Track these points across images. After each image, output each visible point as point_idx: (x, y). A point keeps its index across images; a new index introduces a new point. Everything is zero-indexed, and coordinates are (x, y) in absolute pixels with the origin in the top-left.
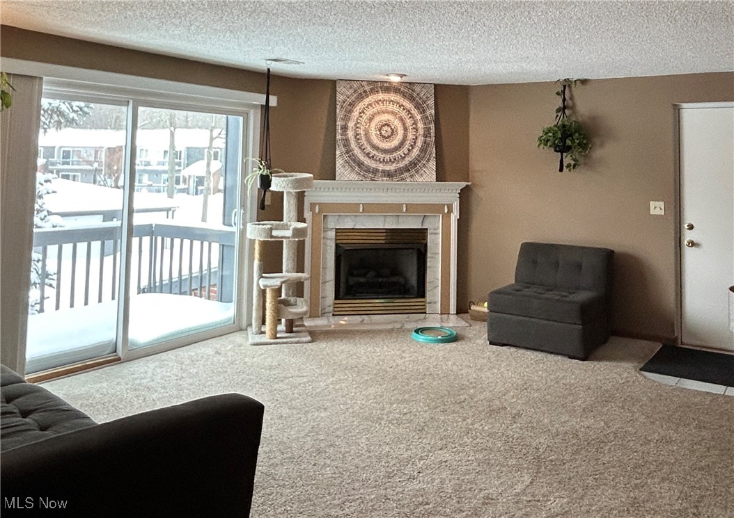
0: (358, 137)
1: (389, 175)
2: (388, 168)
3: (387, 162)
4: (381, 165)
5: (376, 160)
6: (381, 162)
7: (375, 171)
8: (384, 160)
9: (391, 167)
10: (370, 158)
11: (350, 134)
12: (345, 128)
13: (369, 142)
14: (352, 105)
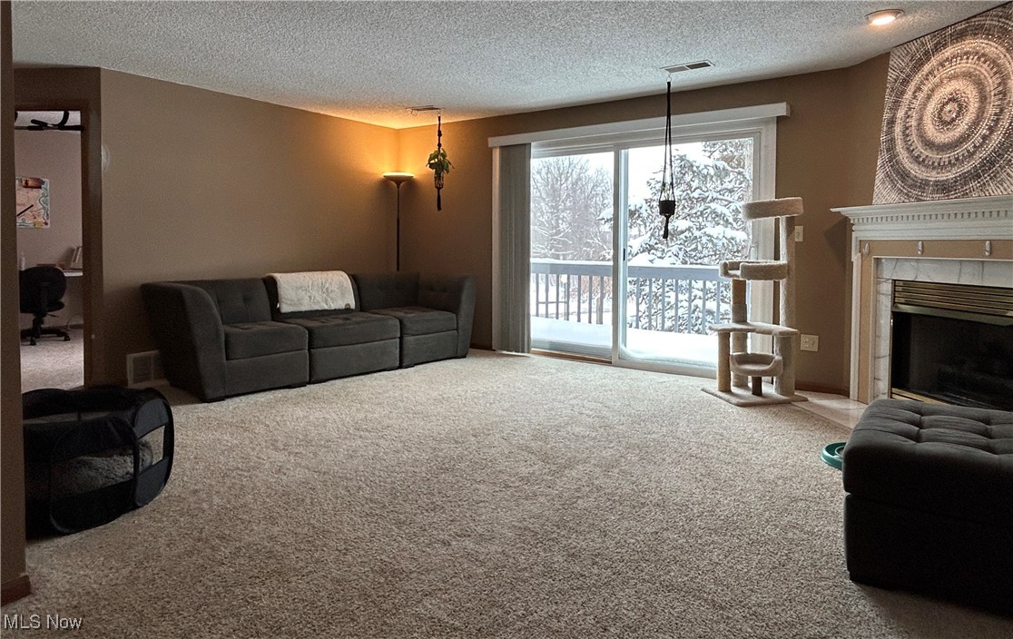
0: (907, 132)
1: (944, 188)
2: (943, 177)
3: (944, 167)
4: (934, 173)
5: (927, 166)
6: (934, 168)
7: (923, 185)
8: (939, 164)
9: (949, 175)
10: (919, 163)
11: (898, 129)
12: (892, 122)
13: (922, 137)
14: (906, 82)
